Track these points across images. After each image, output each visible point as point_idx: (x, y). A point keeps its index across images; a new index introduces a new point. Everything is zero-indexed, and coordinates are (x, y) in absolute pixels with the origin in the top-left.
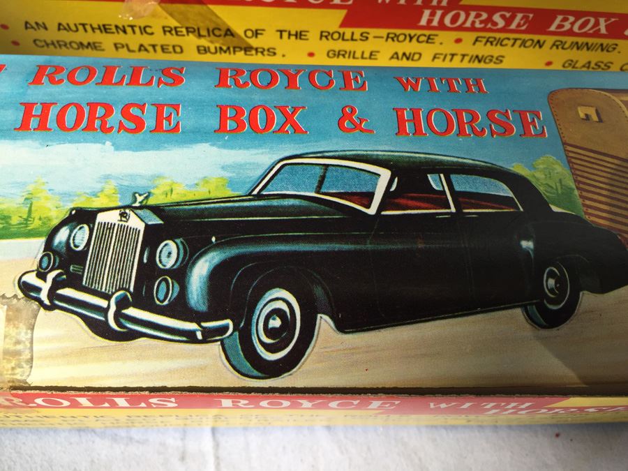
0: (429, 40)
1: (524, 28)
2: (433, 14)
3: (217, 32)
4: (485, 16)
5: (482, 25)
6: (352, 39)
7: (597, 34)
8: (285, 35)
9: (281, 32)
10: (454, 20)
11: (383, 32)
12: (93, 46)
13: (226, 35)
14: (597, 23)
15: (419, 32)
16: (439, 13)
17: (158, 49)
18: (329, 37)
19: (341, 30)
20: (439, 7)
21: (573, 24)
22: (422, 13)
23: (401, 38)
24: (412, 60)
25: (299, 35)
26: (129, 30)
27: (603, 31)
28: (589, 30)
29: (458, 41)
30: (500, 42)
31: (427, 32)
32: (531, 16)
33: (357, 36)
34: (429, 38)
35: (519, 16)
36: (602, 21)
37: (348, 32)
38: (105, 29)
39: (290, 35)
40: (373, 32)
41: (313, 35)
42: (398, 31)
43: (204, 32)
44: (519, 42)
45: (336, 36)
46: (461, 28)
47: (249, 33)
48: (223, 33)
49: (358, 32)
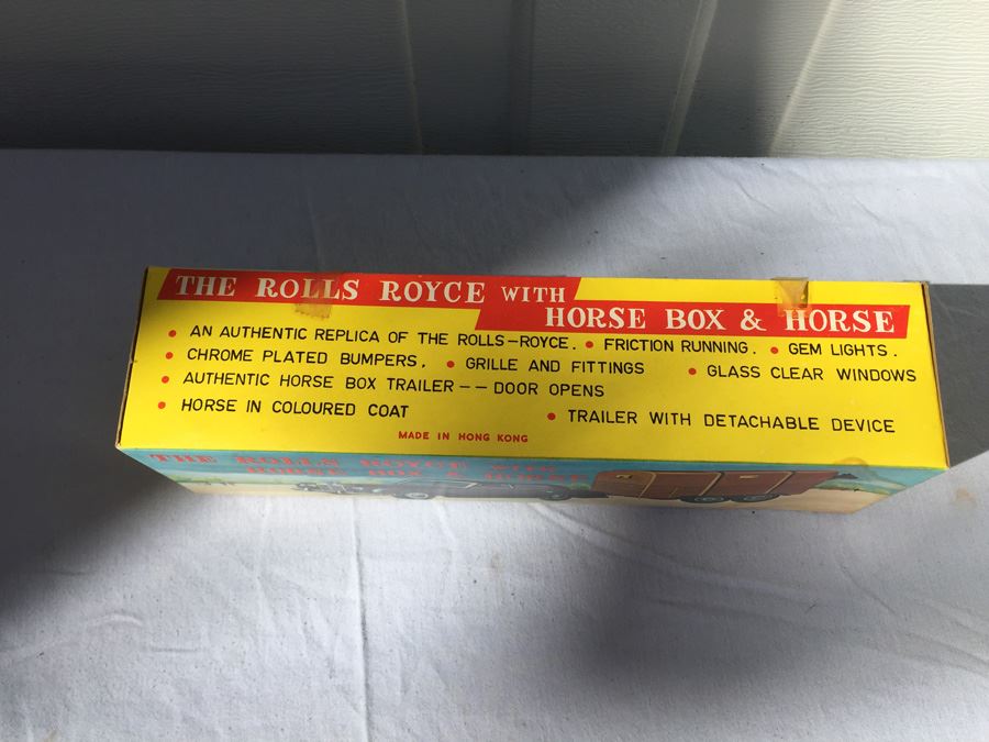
0: (561, 344)
1: (644, 326)
2: (555, 313)
3: (364, 336)
4: (602, 314)
5: (604, 325)
6: (489, 345)
7: (714, 331)
8: (426, 338)
9: (422, 334)
10: (577, 317)
11: (516, 335)
12: (242, 355)
13: (372, 338)
15: (550, 335)
16: (561, 310)
17: (304, 356)
18: (467, 341)
19: (478, 333)
21: (685, 318)
23: (535, 342)
24: (552, 370)
25: (439, 339)
27: (720, 327)
28: (706, 326)
29: (589, 345)
30: (629, 345)
31: (558, 335)
32: (643, 311)
33: (493, 341)
34: (561, 342)
37: (484, 334)
38: (263, 333)
39: (430, 338)
40: (508, 335)
41: (452, 339)
42: (531, 334)
44: (648, 345)
45: (473, 340)
46: (585, 329)
47: (393, 337)
48: (369, 336)
49: (493, 334)
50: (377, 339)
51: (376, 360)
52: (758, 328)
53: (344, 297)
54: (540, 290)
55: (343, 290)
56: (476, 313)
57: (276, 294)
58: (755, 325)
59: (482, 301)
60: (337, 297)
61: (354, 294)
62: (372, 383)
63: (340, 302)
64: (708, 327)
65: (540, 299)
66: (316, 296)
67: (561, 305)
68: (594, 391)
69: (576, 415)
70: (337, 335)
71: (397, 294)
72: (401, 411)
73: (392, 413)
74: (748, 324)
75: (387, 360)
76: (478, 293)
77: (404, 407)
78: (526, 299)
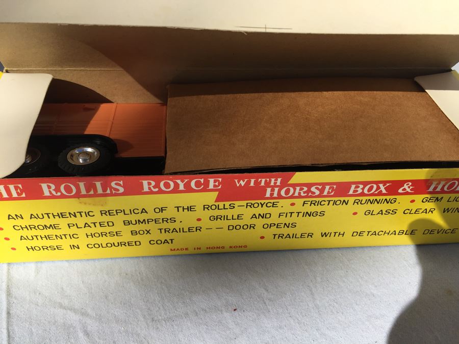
0: (274, 205)
1: (332, 194)
2: (273, 190)
3: (136, 211)
4: (305, 189)
5: (306, 194)
6: (224, 209)
7: (381, 194)
8: (181, 209)
9: (178, 207)
10: (287, 192)
11: (244, 203)
12: (54, 226)
13: (142, 212)
14: (378, 188)
15: (266, 201)
16: (276, 189)
17: (97, 225)
18: (209, 208)
19: (217, 204)
20: (275, 186)
21: (363, 189)
22: (266, 190)
23: (256, 205)
24: (266, 218)
25: (190, 209)
26: (78, 215)
27: (384, 191)
28: (375, 192)
29: (293, 204)
30: (320, 203)
31: (272, 201)
32: (335, 186)
33: (227, 207)
34: (273, 204)
35: (327, 187)
36: (381, 185)
37: (221, 204)
38: (62, 215)
39: (183, 209)
40: (237, 203)
42: (253, 202)
43: (127, 212)
44: (332, 202)
45: (213, 207)
46: (292, 197)
47: (157, 210)
48: (140, 211)
49: (227, 204)
50: (146, 212)
51: (148, 222)
52: (410, 191)
53: (114, 192)
54: (263, 180)
55: (111, 188)
56: (216, 194)
57: (59, 194)
58: (408, 190)
59: (220, 187)
60: (108, 191)
61: (122, 190)
62: (148, 232)
63: (111, 195)
64: (376, 192)
65: (263, 184)
66: (92, 192)
67: (277, 186)
68: (290, 225)
69: (277, 236)
70: (117, 213)
71: (154, 187)
72: (170, 242)
73: (164, 243)
74: (404, 189)
75: (156, 221)
76: (217, 184)
77: (172, 240)
78: (252, 184)
